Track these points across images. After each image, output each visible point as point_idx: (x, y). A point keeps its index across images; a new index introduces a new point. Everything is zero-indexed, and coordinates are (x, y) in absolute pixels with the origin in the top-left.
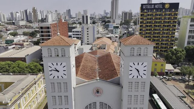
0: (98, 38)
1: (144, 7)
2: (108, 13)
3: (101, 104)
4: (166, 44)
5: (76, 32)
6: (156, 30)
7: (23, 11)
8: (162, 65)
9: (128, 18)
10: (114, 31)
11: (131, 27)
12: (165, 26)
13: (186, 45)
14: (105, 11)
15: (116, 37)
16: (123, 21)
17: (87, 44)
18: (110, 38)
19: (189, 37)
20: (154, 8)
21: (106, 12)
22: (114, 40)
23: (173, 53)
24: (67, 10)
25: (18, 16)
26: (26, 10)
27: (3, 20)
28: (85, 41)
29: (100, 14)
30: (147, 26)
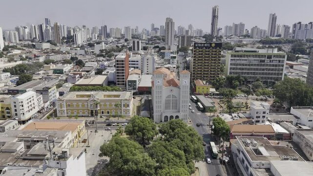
0: (157, 68)
1: (196, 45)
2: (158, 29)
3: (173, 95)
4: (213, 74)
5: (132, 61)
6: (206, 63)
7: (35, 26)
8: (207, 89)
9: (185, 45)
10: (171, 61)
11: (189, 55)
12: (212, 60)
13: (228, 74)
14: (153, 25)
15: (174, 67)
16: (180, 47)
17: (147, 74)
18: (168, 68)
19: (231, 68)
20: (204, 46)
21: (155, 27)
22: (172, 71)
23: (217, 80)
24: (102, 27)
25: (26, 33)
26: (41, 25)
27: (14, 41)
28: (145, 71)
29: (145, 30)
30: (199, 60)
